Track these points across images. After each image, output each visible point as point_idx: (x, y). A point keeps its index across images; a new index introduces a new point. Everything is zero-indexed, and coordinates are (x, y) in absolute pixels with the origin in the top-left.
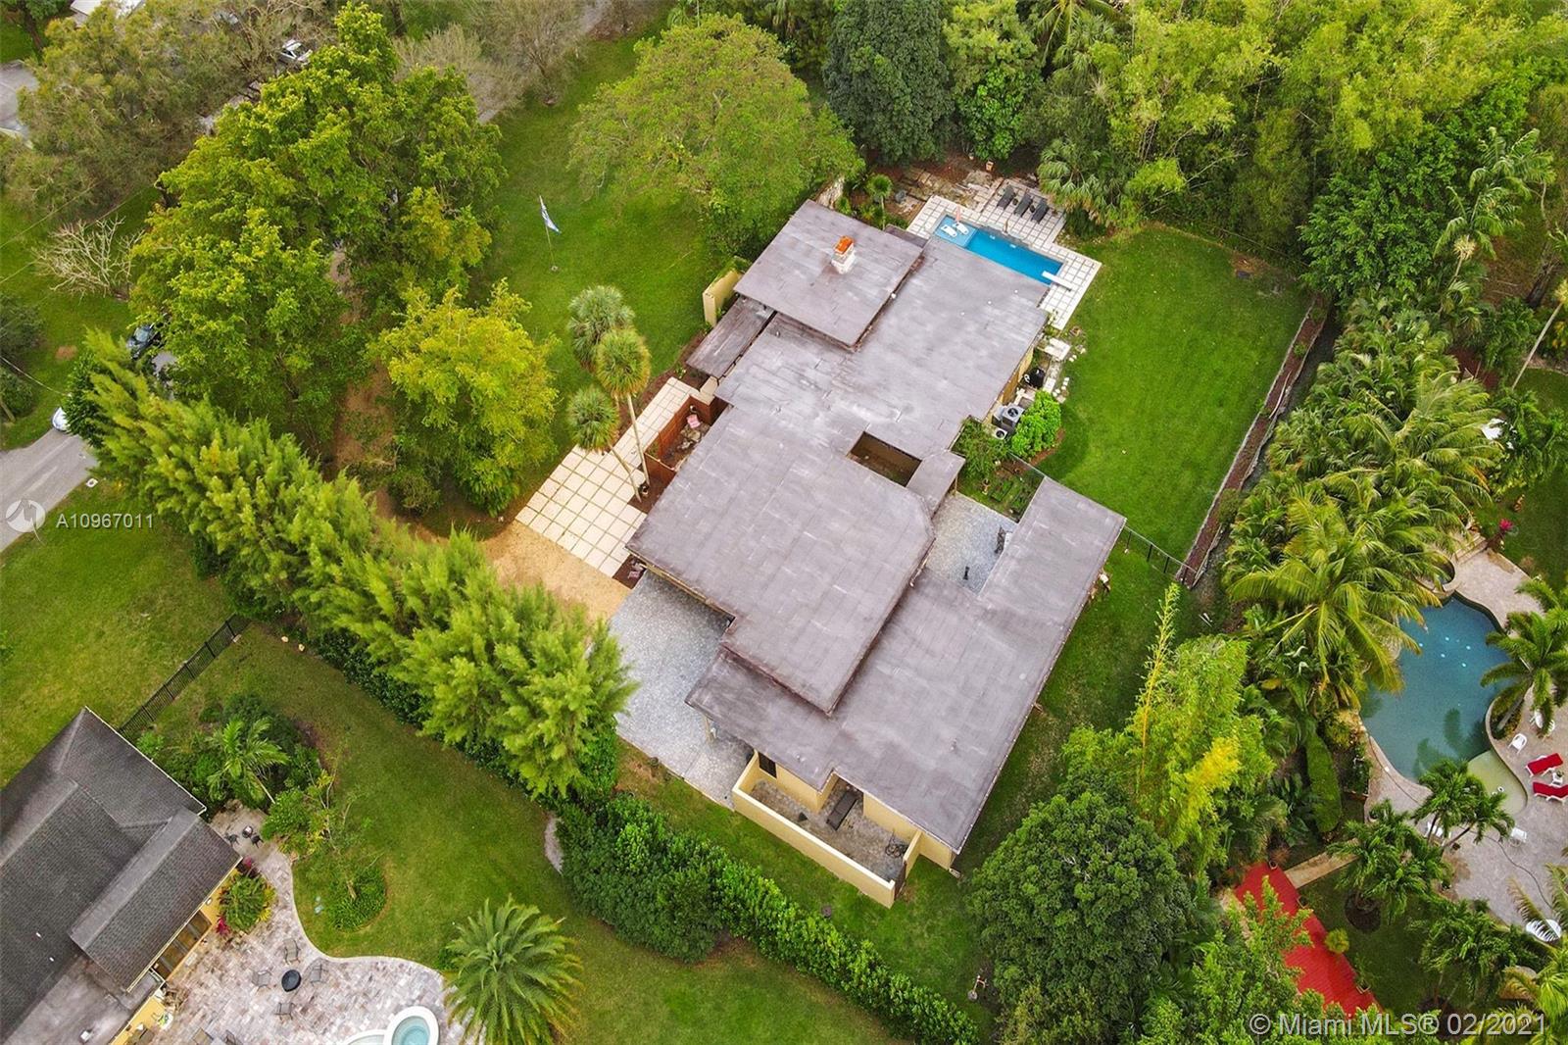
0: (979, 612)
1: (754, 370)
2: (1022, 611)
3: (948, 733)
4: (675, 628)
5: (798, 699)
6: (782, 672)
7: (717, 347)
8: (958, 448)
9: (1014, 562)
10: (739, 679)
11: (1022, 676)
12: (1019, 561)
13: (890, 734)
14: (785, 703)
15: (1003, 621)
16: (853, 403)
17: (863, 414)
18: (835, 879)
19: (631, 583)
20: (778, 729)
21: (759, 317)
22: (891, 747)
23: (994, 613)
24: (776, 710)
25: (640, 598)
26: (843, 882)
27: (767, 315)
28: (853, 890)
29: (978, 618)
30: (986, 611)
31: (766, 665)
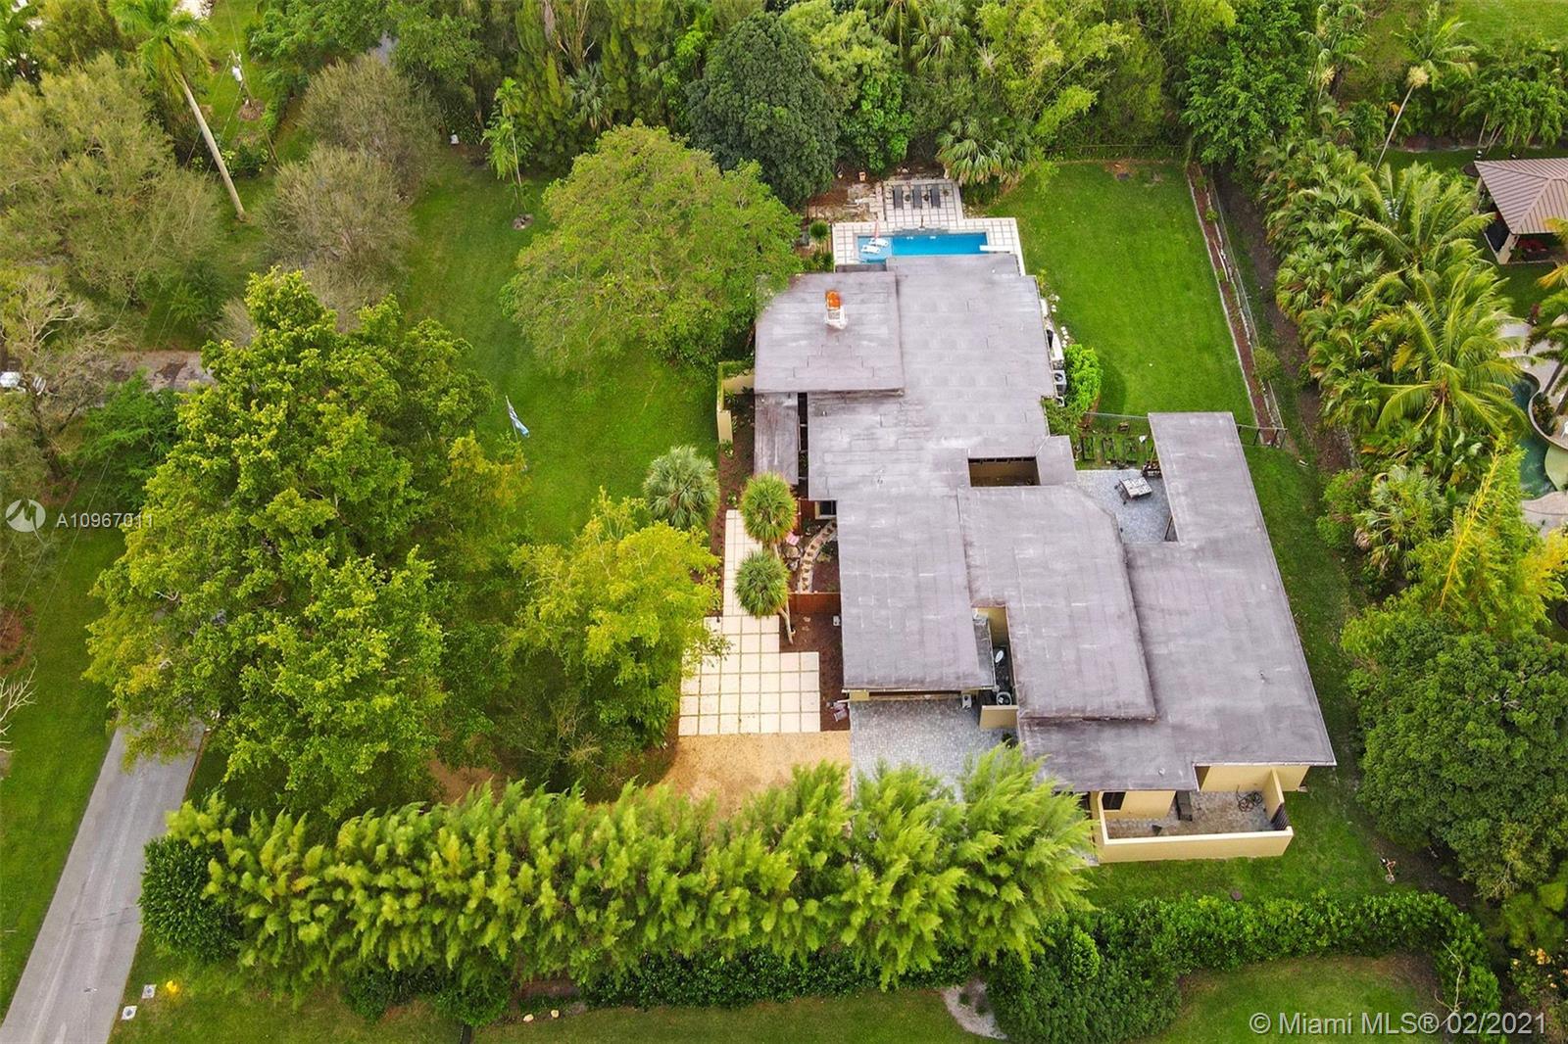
0: (1190, 556)
1: (828, 458)
2: (1220, 534)
3: (1251, 671)
4: (918, 739)
5: (1116, 722)
6: (1092, 708)
7: (772, 455)
8: (1054, 431)
9: (1183, 498)
10: (1057, 738)
11: (1264, 587)
12: (1185, 494)
13: (1208, 702)
14: (1109, 733)
15: (1213, 550)
16: (939, 439)
17: (955, 444)
18: (1222, 863)
19: (844, 724)
20: (1122, 760)
21: (788, 408)
22: (1219, 712)
23: (1201, 549)
24: (1109, 745)
25: (864, 733)
26: (1230, 860)
27: (794, 402)
28: (1242, 861)
29: (1194, 560)
30: (1196, 551)
31: (1075, 711)
